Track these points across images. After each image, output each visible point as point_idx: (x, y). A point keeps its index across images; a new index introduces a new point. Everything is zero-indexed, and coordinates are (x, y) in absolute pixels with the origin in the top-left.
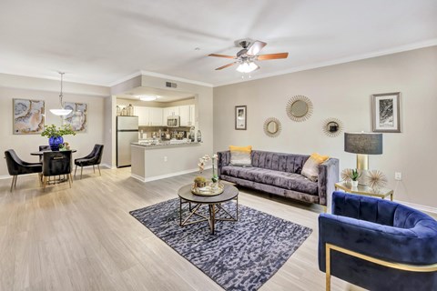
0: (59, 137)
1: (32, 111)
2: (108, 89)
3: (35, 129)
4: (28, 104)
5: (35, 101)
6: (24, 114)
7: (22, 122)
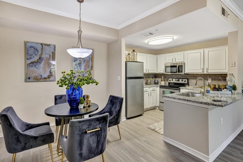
0: (79, 88)
1: (44, 56)
2: (117, 32)
3: (46, 75)
4: (39, 47)
5: (46, 45)
6: (36, 58)
7: (33, 69)
